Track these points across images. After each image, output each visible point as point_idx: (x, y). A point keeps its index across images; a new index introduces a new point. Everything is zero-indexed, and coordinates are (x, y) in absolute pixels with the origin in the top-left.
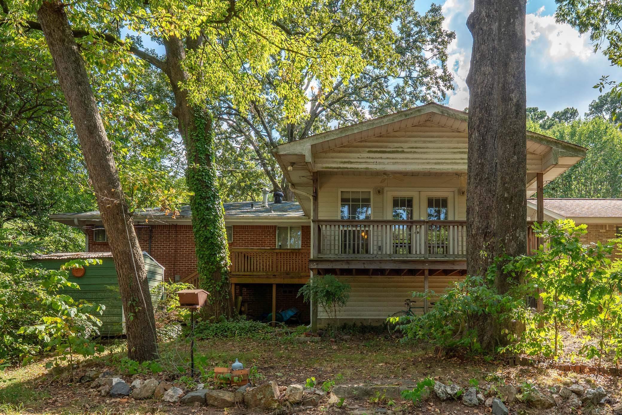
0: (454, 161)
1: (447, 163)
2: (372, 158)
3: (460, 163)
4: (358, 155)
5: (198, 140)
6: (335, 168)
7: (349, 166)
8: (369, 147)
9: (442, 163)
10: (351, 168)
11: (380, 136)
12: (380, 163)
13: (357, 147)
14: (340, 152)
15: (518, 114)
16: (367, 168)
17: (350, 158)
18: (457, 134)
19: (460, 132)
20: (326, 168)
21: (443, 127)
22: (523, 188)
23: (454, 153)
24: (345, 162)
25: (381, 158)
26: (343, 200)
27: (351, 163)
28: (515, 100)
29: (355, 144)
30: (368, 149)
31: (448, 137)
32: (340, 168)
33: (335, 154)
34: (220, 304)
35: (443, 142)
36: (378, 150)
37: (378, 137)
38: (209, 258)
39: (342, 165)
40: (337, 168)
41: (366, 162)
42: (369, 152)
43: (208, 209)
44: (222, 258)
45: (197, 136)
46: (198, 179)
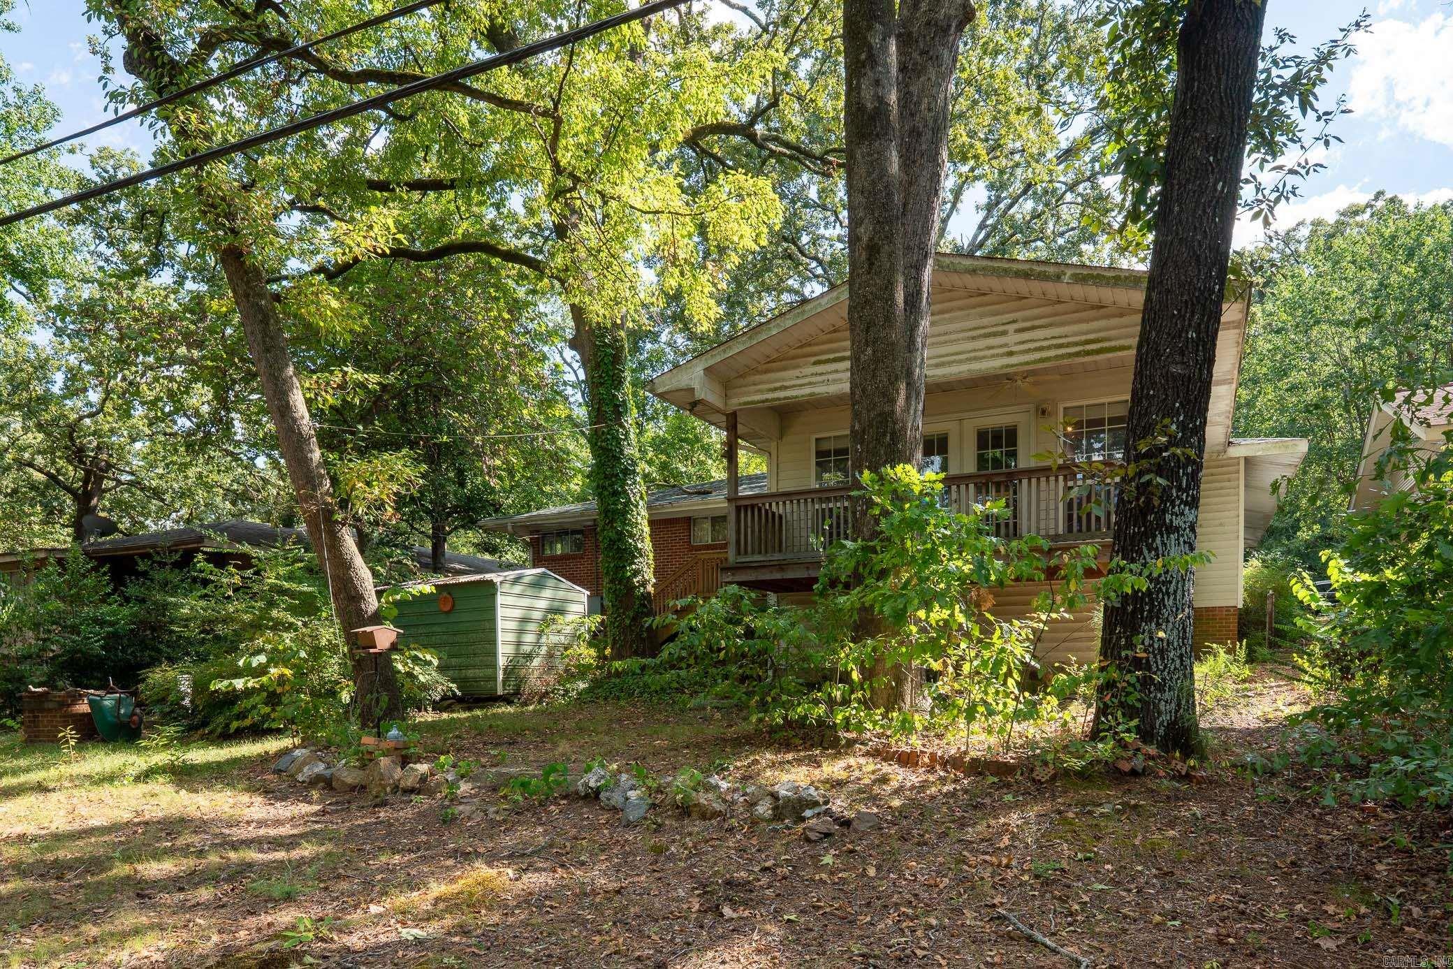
0: (972, 355)
1: (960, 362)
2: (821, 374)
3: (984, 357)
4: (796, 372)
5: (602, 384)
6: (759, 402)
7: (782, 394)
8: (815, 355)
9: (950, 363)
10: (786, 398)
11: (835, 331)
12: (835, 381)
13: (793, 358)
14: (766, 371)
15: (872, 264)
16: (811, 395)
17: (784, 380)
18: (979, 299)
19: (984, 294)
20: (745, 403)
21: (950, 291)
22: (887, 409)
23: (973, 338)
24: (776, 389)
25: (836, 371)
26: (819, 454)
27: (785, 388)
28: (865, 239)
29: (793, 352)
30: (813, 359)
31: (961, 309)
32: (767, 400)
33: (758, 378)
34: (631, 647)
35: (951, 321)
36: (831, 356)
37: (830, 333)
38: (615, 573)
39: (770, 396)
40: (763, 402)
41: (810, 383)
42: (815, 363)
43: (615, 494)
44: (636, 573)
45: (600, 377)
46: (601, 447)
